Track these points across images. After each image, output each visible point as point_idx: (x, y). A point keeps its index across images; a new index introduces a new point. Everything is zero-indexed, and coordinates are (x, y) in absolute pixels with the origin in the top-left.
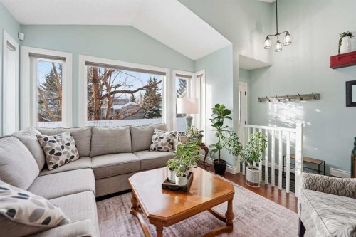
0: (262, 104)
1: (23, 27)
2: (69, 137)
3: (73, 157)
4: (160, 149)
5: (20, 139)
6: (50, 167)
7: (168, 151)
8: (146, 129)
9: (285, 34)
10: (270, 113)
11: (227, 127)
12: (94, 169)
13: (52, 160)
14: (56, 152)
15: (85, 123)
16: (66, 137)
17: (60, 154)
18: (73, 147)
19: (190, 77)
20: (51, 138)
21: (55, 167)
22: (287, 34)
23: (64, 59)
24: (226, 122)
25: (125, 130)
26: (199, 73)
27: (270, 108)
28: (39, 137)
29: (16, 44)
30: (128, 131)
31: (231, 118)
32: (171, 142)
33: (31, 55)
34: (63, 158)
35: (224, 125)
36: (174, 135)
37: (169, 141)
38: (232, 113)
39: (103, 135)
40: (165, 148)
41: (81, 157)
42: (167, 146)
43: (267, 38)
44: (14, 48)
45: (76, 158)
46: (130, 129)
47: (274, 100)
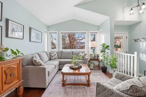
0: (136, 42)
1: (48, 27)
2: (56, 53)
3: (56, 58)
4: (80, 59)
5: (46, 53)
6: (51, 59)
7: (82, 60)
8: (77, 52)
9: (142, 4)
10: (141, 47)
11: (108, 53)
12: (59, 62)
13: (51, 58)
14: (52, 56)
15: (61, 49)
16: (55, 53)
17: (53, 57)
18: (56, 56)
19: (97, 33)
20: (52, 53)
21: (52, 60)
22: (144, 4)
23: (56, 33)
24: (107, 51)
25: (70, 52)
26: (100, 31)
27: (141, 45)
28: (49, 52)
29: (47, 31)
30: (72, 53)
31: (109, 49)
32: (84, 57)
33: (50, 33)
34: (54, 58)
35: (106, 52)
36: (85, 55)
37: (83, 57)
38: (110, 47)
39: (64, 53)
40: (81, 59)
41: (58, 58)
42: (82, 58)
43: (132, 9)
44: (46, 32)
45: (57, 58)
46: (72, 52)
47: (143, 40)
